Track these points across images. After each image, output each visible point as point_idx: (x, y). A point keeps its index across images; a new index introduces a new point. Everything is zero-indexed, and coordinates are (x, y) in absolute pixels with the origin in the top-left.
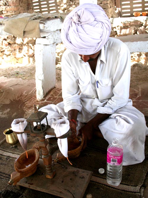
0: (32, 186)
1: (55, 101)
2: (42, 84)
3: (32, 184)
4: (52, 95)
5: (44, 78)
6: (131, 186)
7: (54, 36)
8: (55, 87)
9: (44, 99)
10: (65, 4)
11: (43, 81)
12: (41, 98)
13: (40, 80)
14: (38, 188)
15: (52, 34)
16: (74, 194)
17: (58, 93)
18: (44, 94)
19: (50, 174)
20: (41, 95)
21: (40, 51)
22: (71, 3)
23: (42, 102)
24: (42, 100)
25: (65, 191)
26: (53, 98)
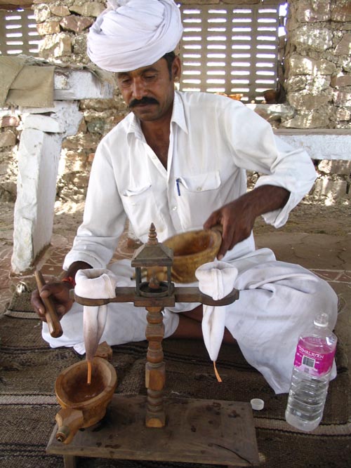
0: (117, 450)
2: (32, 228)
3: (117, 446)
4: (49, 260)
5: (38, 215)
6: (335, 424)
7: (67, 116)
8: (50, 245)
9: (31, 268)
10: (57, 58)
11: (33, 222)
12: (25, 266)
13: (27, 219)
14: (138, 453)
15: (64, 110)
16: (237, 450)
18: (33, 257)
19: (159, 414)
20: (25, 258)
21: (35, 146)
22: (74, 58)
23: (28, 276)
24: (28, 272)
25: (210, 448)
26: (55, 267)
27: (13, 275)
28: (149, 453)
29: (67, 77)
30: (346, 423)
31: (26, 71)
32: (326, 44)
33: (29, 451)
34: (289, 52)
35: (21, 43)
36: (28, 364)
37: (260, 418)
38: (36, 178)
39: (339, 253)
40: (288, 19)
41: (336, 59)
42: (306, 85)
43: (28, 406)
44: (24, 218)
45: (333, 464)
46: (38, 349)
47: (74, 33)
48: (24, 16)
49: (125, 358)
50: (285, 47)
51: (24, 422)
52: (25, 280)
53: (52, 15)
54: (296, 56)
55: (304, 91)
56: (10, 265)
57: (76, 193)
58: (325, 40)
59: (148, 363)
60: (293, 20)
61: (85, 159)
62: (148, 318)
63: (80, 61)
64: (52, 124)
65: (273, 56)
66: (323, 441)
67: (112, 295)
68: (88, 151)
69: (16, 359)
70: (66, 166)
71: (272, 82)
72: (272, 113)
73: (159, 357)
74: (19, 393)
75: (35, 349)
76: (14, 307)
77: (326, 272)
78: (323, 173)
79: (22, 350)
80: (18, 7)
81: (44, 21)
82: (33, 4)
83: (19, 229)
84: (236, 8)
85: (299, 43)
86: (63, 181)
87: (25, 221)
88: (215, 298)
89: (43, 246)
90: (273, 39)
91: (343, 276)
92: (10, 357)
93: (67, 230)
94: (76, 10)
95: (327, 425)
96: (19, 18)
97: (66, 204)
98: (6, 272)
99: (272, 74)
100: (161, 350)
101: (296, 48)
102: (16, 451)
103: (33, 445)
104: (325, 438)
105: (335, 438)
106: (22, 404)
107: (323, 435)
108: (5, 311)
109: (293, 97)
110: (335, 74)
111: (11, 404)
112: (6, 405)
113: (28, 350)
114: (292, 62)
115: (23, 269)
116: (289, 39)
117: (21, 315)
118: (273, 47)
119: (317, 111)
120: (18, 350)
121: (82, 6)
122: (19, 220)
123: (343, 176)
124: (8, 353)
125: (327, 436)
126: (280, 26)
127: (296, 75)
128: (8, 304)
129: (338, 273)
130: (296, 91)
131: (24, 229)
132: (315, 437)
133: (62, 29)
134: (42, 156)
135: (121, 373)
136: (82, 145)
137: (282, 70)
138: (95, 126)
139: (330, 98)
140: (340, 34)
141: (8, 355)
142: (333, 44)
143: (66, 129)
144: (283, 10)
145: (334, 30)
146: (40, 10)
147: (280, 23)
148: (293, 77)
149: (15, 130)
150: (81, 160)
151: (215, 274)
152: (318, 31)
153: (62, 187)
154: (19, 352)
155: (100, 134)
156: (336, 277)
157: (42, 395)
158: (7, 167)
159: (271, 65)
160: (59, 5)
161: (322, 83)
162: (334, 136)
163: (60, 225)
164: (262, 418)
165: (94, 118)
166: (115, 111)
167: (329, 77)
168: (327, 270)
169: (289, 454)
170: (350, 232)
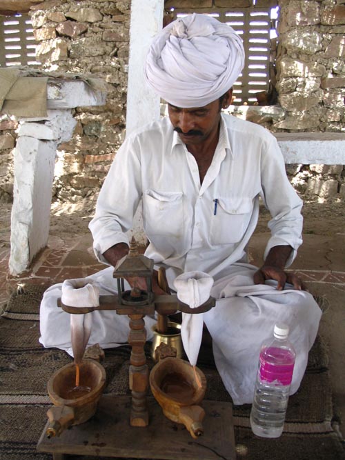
0: (102, 448)
1: (58, 275)
2: (28, 232)
3: (102, 445)
4: (45, 262)
5: (33, 220)
6: (312, 422)
7: (61, 123)
8: (46, 247)
9: (28, 271)
10: (54, 63)
11: (29, 226)
12: (22, 268)
13: (23, 223)
15: (58, 117)
16: (215, 448)
17: (60, 259)
18: (29, 260)
19: (142, 414)
20: (22, 262)
21: (31, 153)
22: (70, 63)
23: (25, 279)
24: (25, 274)
25: (190, 446)
26: (50, 269)
27: (11, 277)
28: (132, 451)
29: (60, 87)
31: (20, 82)
32: (315, 47)
33: (22, 449)
34: (280, 55)
35: (19, 48)
36: (23, 364)
37: (241, 416)
38: (32, 183)
39: (327, 253)
40: (279, 22)
41: (326, 61)
42: (297, 87)
43: (22, 406)
44: (20, 222)
46: (33, 350)
47: (70, 38)
48: (22, 21)
49: (116, 359)
50: (277, 50)
51: (18, 420)
52: (22, 282)
53: (48, 20)
54: (287, 58)
55: (295, 93)
56: (8, 268)
57: (73, 194)
58: (315, 42)
59: (131, 366)
60: (283, 23)
61: (82, 160)
62: (131, 325)
63: (77, 65)
64: (46, 132)
65: (265, 58)
66: (300, 439)
67: (96, 303)
68: (85, 153)
69: (12, 360)
70: (64, 168)
71: (265, 83)
72: (264, 114)
73: (142, 361)
74: (14, 393)
75: (30, 350)
76: (11, 309)
77: (313, 273)
78: (314, 173)
79: (18, 351)
80: (16, 13)
81: (40, 27)
82: (30, 10)
83: (16, 233)
84: (228, 12)
85: (290, 47)
86: (60, 182)
87: (22, 226)
88: (192, 306)
89: (39, 249)
90: (265, 41)
91: (329, 276)
92: (6, 358)
93: (64, 231)
94: (71, 16)
95: (305, 423)
96: (16, 23)
97: (64, 204)
98: (4, 274)
99: (264, 75)
100: (143, 354)
101: (286, 50)
102: (10, 449)
103: (25, 443)
104: (302, 436)
105: (311, 436)
106: (17, 404)
107: (300, 433)
108: (3, 313)
109: (284, 99)
110: (325, 76)
111: (6, 404)
113: (24, 351)
114: (283, 64)
115: (19, 271)
116: (280, 41)
117: (18, 316)
118: (265, 50)
119: (307, 112)
121: (77, 12)
122: (15, 225)
123: (333, 176)
124: (4, 354)
125: (303, 433)
126: (271, 28)
127: (287, 77)
128: (6, 306)
129: (324, 274)
130: (287, 93)
131: (20, 232)
132: (292, 435)
133: (58, 35)
134: (37, 162)
135: (111, 374)
136: (79, 148)
137: (273, 71)
138: (92, 129)
139: (320, 99)
140: (330, 37)
141: (4, 356)
142: (323, 46)
143: (61, 135)
144: (274, 13)
145: (323, 33)
146: (37, 16)
147: (271, 25)
148: (284, 79)
149: (14, 133)
150: (77, 162)
151: (192, 283)
152: (309, 34)
153: (60, 188)
154: (15, 353)
155: (96, 136)
156: (322, 277)
157: (36, 395)
158: (6, 169)
159: (263, 67)
160: (56, 11)
161: (312, 85)
162: (318, 142)
163: (56, 227)
164: (243, 416)
165: (90, 121)
166: (110, 114)
167: (319, 79)
168: (314, 271)
169: (266, 451)
170: (339, 231)
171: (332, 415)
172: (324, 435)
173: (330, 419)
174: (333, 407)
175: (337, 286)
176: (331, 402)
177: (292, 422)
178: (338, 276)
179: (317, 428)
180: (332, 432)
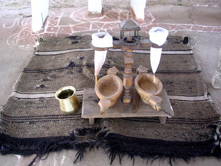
6: (199, 96)
8: (48, 16)
9: (42, 29)
12: (39, 28)
17: (57, 22)
18: (42, 24)
23: (41, 33)
24: (41, 31)
26: (53, 28)
27: (33, 33)
30: (203, 95)
36: (55, 77)
39: (190, 15)
45: (201, 112)
46: (57, 69)
52: (40, 35)
59: (125, 75)
69: (48, 75)
75: (55, 70)
76: (39, 50)
79: (49, 71)
88: (159, 45)
91: (193, 27)
93: (53, 7)
95: (196, 96)
98: (29, 32)
104: (196, 102)
105: (200, 102)
107: (195, 101)
108: (35, 52)
112: (51, 97)
113: (52, 70)
115: (38, 30)
117: (43, 53)
120: (47, 71)
124: (43, 73)
125: (196, 101)
128: (35, 48)
129: (191, 26)
132: (192, 102)
141: (43, 74)
154: (48, 72)
156: (190, 28)
168: (186, 25)
169: (182, 110)
170: (193, 4)
171: (207, 92)
172: (205, 101)
173: (206, 94)
174: (207, 88)
175: (198, 32)
176: (206, 87)
177: (190, 96)
178: (197, 27)
179: (201, 98)
180: (209, 99)
